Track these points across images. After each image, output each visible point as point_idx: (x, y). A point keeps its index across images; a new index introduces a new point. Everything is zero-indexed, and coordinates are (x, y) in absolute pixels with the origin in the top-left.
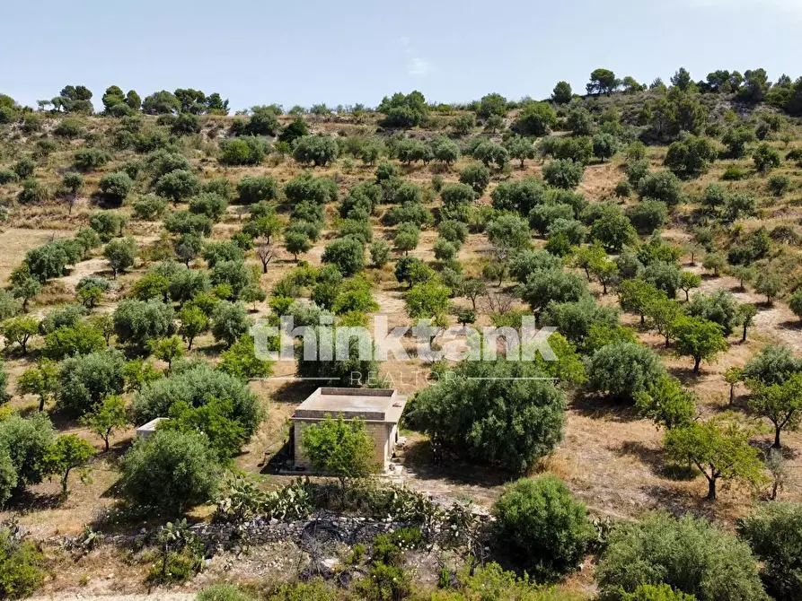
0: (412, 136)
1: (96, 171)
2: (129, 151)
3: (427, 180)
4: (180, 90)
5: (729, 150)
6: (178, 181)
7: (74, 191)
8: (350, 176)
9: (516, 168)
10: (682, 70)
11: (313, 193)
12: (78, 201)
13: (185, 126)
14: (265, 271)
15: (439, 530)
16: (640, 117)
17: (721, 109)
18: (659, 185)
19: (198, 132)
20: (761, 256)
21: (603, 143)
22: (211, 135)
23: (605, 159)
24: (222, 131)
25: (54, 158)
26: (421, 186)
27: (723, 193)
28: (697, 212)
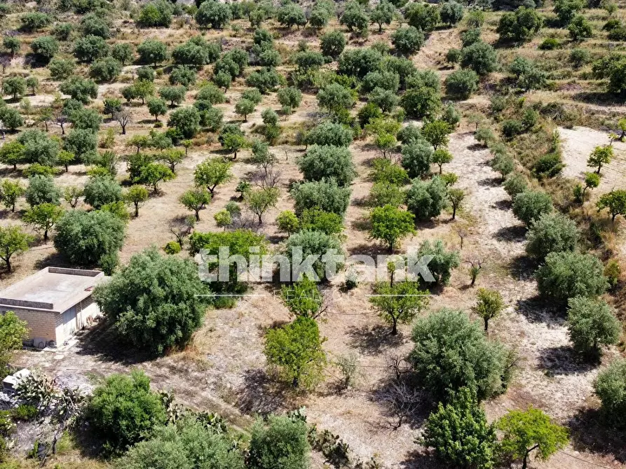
1: (37, 32)
2: (71, 13)
3: (296, 43)
5: (558, 18)
6: (89, 45)
7: (12, 52)
8: (235, 39)
9: (374, 32)
11: (193, 57)
12: (14, 61)
14: (124, 133)
15: (54, 407)
20: (526, 131)
21: (450, 11)
23: (451, 24)
25: (9, 20)
26: (289, 49)
27: (527, 65)
28: (506, 80)
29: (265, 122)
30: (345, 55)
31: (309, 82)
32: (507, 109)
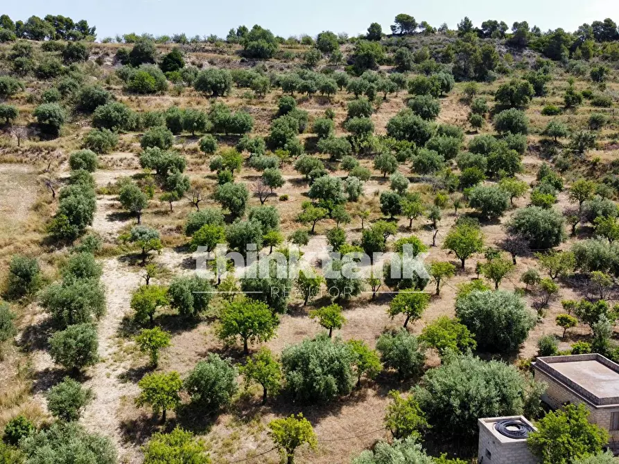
0: (271, 67)
3: (318, 111)
4: (51, 16)
7: (8, 122)
10: (466, 19)
13: (76, 53)
16: (443, 56)
17: (500, 51)
18: (515, 121)
19: (87, 58)
21: (445, 81)
22: (100, 62)
23: (444, 93)
24: (108, 58)
26: (315, 117)
27: (564, 128)
28: (543, 142)
29: (394, 189)
30: (392, 121)
31: (370, 148)
32: (580, 168)
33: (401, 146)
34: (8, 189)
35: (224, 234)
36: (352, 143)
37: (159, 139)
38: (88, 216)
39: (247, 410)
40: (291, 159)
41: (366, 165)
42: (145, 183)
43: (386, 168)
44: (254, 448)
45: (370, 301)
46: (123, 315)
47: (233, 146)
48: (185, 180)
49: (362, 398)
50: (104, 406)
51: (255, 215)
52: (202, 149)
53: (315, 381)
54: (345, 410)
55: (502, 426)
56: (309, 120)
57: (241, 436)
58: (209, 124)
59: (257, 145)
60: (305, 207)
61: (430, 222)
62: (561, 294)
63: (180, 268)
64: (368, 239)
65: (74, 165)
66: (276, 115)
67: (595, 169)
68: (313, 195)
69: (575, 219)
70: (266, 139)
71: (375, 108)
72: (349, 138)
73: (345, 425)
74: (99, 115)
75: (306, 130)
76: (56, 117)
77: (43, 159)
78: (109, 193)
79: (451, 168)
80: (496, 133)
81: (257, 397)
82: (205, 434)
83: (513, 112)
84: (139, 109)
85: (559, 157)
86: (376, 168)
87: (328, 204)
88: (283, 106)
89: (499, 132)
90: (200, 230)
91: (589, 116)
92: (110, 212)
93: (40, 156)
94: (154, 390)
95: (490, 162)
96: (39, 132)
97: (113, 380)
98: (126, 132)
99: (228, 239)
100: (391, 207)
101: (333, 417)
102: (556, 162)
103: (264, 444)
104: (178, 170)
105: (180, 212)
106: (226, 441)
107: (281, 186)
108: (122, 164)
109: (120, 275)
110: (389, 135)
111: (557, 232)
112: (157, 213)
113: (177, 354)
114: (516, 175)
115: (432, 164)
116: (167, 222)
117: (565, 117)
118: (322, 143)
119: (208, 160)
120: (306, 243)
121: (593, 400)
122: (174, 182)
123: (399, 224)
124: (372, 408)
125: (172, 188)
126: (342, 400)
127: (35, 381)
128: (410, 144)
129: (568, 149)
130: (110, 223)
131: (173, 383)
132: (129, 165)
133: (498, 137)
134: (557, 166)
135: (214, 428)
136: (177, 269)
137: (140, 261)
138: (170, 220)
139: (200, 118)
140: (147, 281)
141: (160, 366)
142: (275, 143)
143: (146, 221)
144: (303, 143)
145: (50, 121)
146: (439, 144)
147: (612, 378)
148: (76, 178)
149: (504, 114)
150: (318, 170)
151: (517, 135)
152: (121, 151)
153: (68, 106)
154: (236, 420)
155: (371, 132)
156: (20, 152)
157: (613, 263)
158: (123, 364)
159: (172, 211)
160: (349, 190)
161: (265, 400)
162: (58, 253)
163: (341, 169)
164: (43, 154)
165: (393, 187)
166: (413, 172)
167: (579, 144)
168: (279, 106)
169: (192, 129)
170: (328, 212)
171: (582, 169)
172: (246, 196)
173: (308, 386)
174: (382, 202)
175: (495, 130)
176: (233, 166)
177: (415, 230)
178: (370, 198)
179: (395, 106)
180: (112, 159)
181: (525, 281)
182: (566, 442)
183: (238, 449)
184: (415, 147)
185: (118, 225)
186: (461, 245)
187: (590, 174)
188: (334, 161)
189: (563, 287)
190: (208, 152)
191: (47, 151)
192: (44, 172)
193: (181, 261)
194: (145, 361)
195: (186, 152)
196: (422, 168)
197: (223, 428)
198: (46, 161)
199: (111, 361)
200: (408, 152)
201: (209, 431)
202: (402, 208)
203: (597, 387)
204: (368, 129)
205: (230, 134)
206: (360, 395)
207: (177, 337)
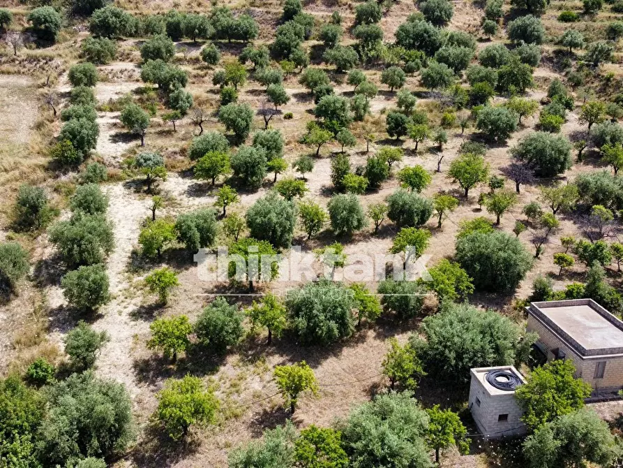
26: (322, 20)
27: (580, 38)
28: (557, 53)
29: (401, 107)
30: (402, 28)
31: (378, 58)
32: (593, 83)
33: (410, 56)
34: (8, 106)
35: (229, 161)
36: (359, 52)
37: (159, 48)
38: (92, 141)
39: (253, 350)
40: (297, 71)
41: (372, 77)
42: (147, 100)
43: (394, 83)
44: (260, 389)
45: (372, 235)
46: (131, 249)
47: (236, 55)
48: (188, 97)
49: (362, 339)
50: (118, 344)
51: (259, 140)
52: (204, 59)
53: (318, 326)
54: (346, 351)
55: (492, 377)
56: (315, 25)
57: (248, 376)
58: (211, 30)
59: (261, 56)
60: (310, 128)
61: (436, 145)
62: (560, 227)
63: (185, 195)
64: (373, 167)
65: (74, 80)
66: (281, 19)
67: (607, 85)
68: (319, 113)
69: (582, 144)
70: (270, 47)
71: (385, 11)
72: (356, 47)
73: (345, 367)
74: (97, 21)
75: (312, 37)
76: (52, 22)
77: (41, 70)
78: (112, 110)
79: (461, 81)
80: (509, 42)
81: (262, 336)
82: (213, 374)
83: (528, 19)
84: (138, 12)
85: (573, 70)
86: (384, 80)
87: (334, 124)
88: (289, 9)
89: (512, 41)
90: (204, 157)
91: (607, 23)
92: (113, 132)
93: (38, 66)
94: (165, 335)
95: (501, 76)
96: (36, 39)
97: (125, 317)
98: (124, 38)
99: (233, 167)
100: (397, 128)
101: (334, 358)
102: (569, 76)
103: (269, 385)
104: (181, 84)
105: (183, 132)
106: (233, 382)
107: (286, 104)
108: (122, 76)
109: (126, 203)
110: (398, 43)
111: (562, 160)
112: (161, 133)
113: (185, 291)
114: (527, 90)
115: (441, 78)
116: (171, 144)
117: (582, 24)
118: (329, 52)
119: (211, 72)
120: (310, 170)
121: (580, 351)
122: (177, 99)
123: (404, 146)
124: (371, 349)
125: (176, 106)
126: (343, 341)
127: (50, 318)
128: (419, 53)
129: (583, 62)
130: (114, 145)
131: (183, 327)
132: (130, 77)
133: (511, 47)
134: (570, 80)
135: (222, 369)
136: (182, 197)
137: (146, 188)
138: (173, 142)
139: (202, 25)
140: (154, 210)
141: (169, 303)
142: (281, 52)
143: (149, 142)
144: (309, 52)
145: (46, 27)
146: (450, 54)
147: (601, 326)
148: (77, 95)
149: (518, 21)
150: (324, 86)
151: (531, 45)
152: (121, 60)
153: (63, 8)
154: (242, 360)
155: (379, 40)
156: (17, 62)
157: (616, 196)
158: (133, 301)
159: (175, 131)
160: (355, 108)
161: (270, 341)
162: (63, 178)
163: (348, 84)
164: (41, 63)
165: (400, 104)
166: (421, 85)
167: (594, 57)
168: (284, 9)
169: (193, 36)
170: (333, 135)
171: (595, 85)
172: (250, 117)
173: (311, 330)
174: (389, 123)
175: (508, 38)
176: (236, 81)
177: (420, 153)
178: (377, 116)
179: (405, 8)
180: (112, 70)
181: (526, 214)
182: (551, 398)
183: (245, 389)
184: (424, 57)
185: (122, 147)
186: (466, 175)
187: (603, 91)
188: (341, 72)
189: (564, 219)
190: (211, 63)
191: (45, 61)
192: (44, 85)
193: (186, 188)
194: (153, 298)
195: (188, 62)
196: (430, 82)
197: (231, 367)
198: (44, 72)
199: (122, 298)
200: (417, 64)
201: (217, 371)
202: (409, 130)
203: (586, 336)
204: (376, 36)
205: (233, 40)
206: (360, 336)
207: (185, 272)
